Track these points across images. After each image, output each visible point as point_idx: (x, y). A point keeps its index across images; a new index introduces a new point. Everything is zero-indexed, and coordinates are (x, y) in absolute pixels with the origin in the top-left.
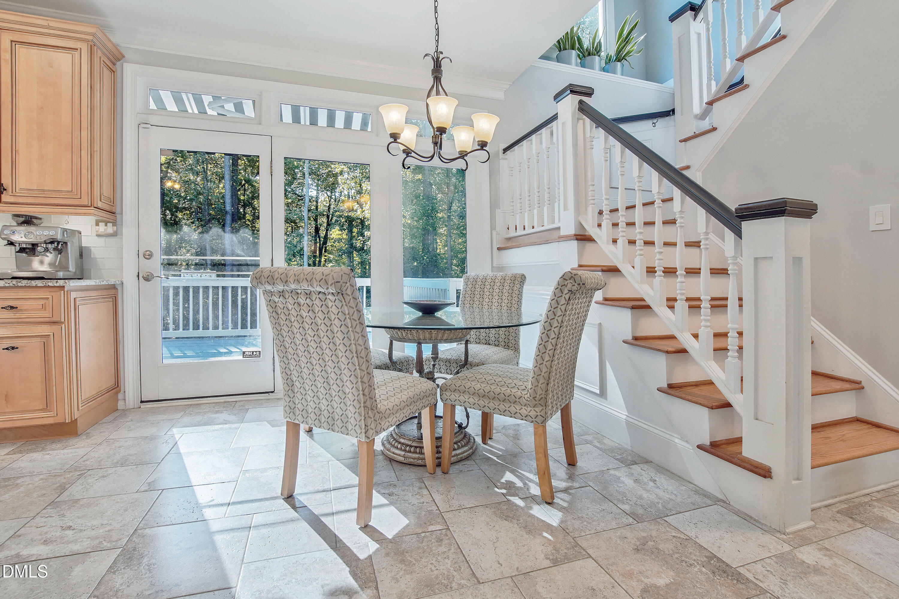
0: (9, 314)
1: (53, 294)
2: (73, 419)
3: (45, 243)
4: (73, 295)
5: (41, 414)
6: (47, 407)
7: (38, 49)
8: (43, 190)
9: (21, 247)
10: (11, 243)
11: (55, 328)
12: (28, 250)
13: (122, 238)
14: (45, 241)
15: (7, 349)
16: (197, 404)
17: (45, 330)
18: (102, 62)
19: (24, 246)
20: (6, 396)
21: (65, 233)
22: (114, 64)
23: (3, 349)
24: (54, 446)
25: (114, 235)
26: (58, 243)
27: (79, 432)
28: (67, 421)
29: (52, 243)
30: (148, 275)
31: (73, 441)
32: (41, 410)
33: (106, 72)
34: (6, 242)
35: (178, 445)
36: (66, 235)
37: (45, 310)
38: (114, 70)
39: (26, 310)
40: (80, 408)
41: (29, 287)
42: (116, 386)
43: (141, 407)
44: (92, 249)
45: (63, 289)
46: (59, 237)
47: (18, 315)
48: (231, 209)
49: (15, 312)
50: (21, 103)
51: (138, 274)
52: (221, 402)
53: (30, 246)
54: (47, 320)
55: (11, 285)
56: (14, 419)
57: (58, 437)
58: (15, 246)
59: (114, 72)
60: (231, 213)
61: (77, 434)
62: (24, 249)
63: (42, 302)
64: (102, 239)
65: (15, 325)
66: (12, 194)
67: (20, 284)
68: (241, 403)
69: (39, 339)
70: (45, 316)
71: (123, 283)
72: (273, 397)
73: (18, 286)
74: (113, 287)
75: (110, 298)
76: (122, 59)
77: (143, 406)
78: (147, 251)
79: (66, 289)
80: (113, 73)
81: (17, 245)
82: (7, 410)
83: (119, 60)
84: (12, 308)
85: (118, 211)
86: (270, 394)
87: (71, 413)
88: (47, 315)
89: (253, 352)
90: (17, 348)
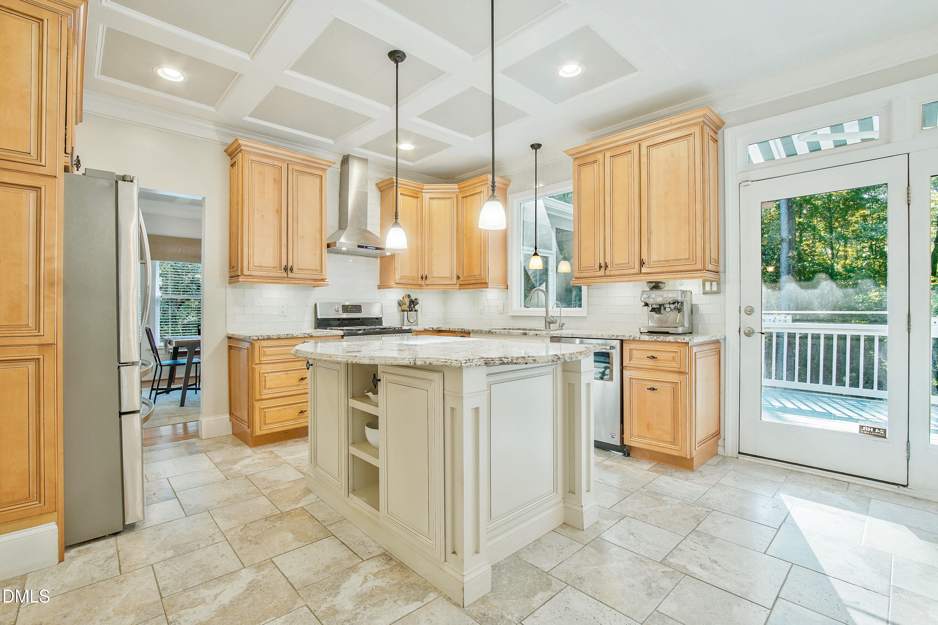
0: (650, 363)
1: (681, 348)
2: (692, 457)
3: (669, 303)
4: (695, 350)
5: (669, 445)
6: (674, 442)
7: (664, 146)
8: (668, 261)
9: (652, 307)
10: (646, 305)
11: (682, 376)
12: (657, 310)
13: (725, 295)
14: (669, 302)
15: (650, 389)
16: (798, 472)
17: (674, 378)
18: (710, 137)
19: (654, 306)
20: (648, 425)
21: (683, 294)
22: (716, 133)
23: (648, 389)
24: (678, 474)
25: (718, 292)
26: (678, 303)
27: (694, 468)
28: (688, 458)
29: (674, 303)
30: (749, 331)
31: (691, 475)
32: (670, 442)
33: (711, 143)
34: (643, 304)
35: (791, 515)
36: (683, 297)
37: (675, 361)
38: (716, 139)
39: (661, 360)
40: (697, 449)
41: (665, 342)
42: (718, 432)
43: (739, 458)
44: (699, 306)
45: (687, 344)
46: (679, 299)
47: (656, 364)
48: (788, 236)
49: (654, 361)
50: (653, 193)
51: (739, 329)
52: (829, 478)
53: (658, 307)
54: (676, 370)
55: (653, 340)
56: (653, 444)
57: (679, 467)
58: (649, 306)
59: (717, 141)
60: (787, 240)
61: (693, 469)
62: (654, 308)
63: (673, 355)
64: (708, 297)
65: (654, 371)
66: (648, 267)
67: (658, 340)
68: (858, 488)
69: (669, 385)
70: (675, 367)
71: (725, 338)
72: (905, 493)
73: (657, 341)
74: (717, 342)
75: (716, 351)
76: (722, 127)
77: (741, 457)
78: (748, 307)
79: (690, 345)
80: (716, 143)
81: (650, 306)
82: (648, 436)
83: (720, 128)
84: (653, 357)
85: (721, 269)
86: (901, 487)
87: (691, 451)
88: (676, 366)
89: (874, 429)
90: (656, 390)
